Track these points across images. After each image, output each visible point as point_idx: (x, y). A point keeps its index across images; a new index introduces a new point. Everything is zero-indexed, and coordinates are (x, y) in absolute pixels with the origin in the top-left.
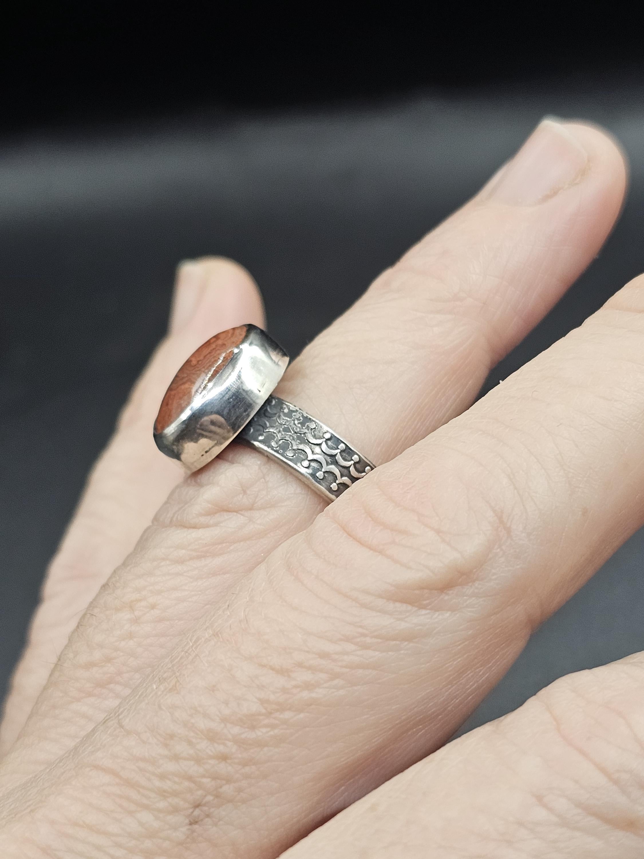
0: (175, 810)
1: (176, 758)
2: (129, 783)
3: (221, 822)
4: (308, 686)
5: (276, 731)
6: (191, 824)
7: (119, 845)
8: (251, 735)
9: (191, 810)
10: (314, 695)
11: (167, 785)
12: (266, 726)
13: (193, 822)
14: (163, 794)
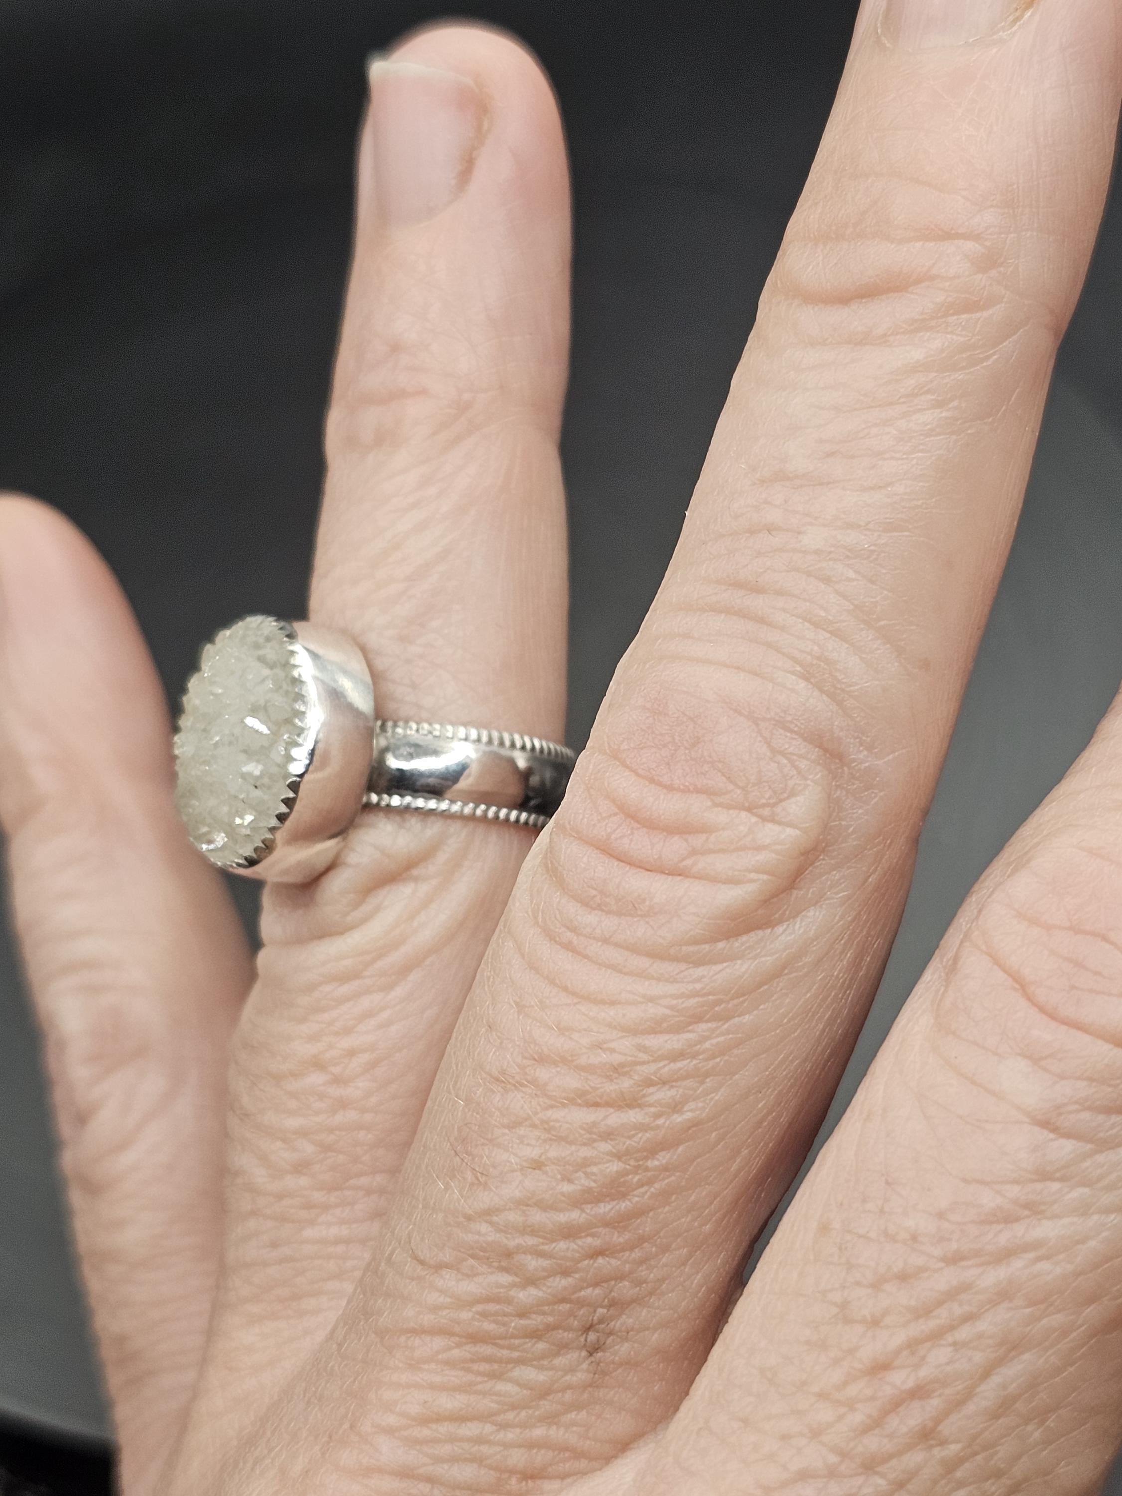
0: (562, 1347)
1: (531, 1281)
2: (475, 1338)
3: (631, 1333)
4: (676, 1107)
5: (657, 1186)
6: (591, 1355)
7: (504, 1426)
8: (624, 1205)
9: (582, 1339)
10: (688, 1115)
11: (535, 1321)
12: (641, 1185)
13: (593, 1350)
14: (535, 1335)
